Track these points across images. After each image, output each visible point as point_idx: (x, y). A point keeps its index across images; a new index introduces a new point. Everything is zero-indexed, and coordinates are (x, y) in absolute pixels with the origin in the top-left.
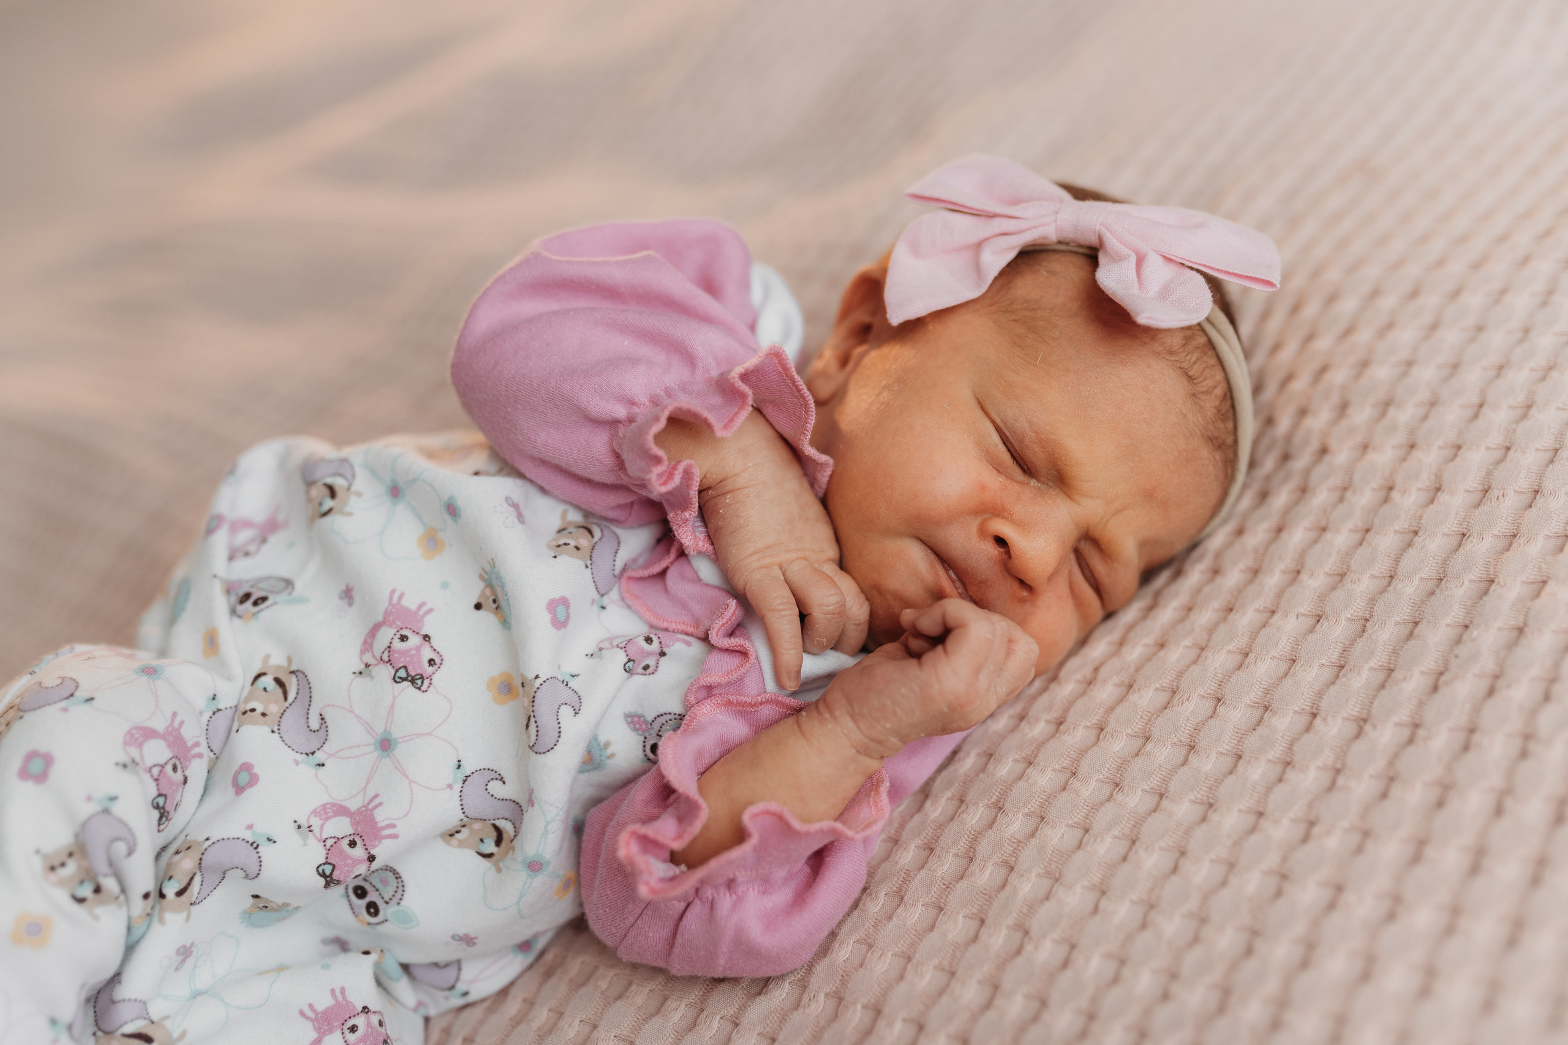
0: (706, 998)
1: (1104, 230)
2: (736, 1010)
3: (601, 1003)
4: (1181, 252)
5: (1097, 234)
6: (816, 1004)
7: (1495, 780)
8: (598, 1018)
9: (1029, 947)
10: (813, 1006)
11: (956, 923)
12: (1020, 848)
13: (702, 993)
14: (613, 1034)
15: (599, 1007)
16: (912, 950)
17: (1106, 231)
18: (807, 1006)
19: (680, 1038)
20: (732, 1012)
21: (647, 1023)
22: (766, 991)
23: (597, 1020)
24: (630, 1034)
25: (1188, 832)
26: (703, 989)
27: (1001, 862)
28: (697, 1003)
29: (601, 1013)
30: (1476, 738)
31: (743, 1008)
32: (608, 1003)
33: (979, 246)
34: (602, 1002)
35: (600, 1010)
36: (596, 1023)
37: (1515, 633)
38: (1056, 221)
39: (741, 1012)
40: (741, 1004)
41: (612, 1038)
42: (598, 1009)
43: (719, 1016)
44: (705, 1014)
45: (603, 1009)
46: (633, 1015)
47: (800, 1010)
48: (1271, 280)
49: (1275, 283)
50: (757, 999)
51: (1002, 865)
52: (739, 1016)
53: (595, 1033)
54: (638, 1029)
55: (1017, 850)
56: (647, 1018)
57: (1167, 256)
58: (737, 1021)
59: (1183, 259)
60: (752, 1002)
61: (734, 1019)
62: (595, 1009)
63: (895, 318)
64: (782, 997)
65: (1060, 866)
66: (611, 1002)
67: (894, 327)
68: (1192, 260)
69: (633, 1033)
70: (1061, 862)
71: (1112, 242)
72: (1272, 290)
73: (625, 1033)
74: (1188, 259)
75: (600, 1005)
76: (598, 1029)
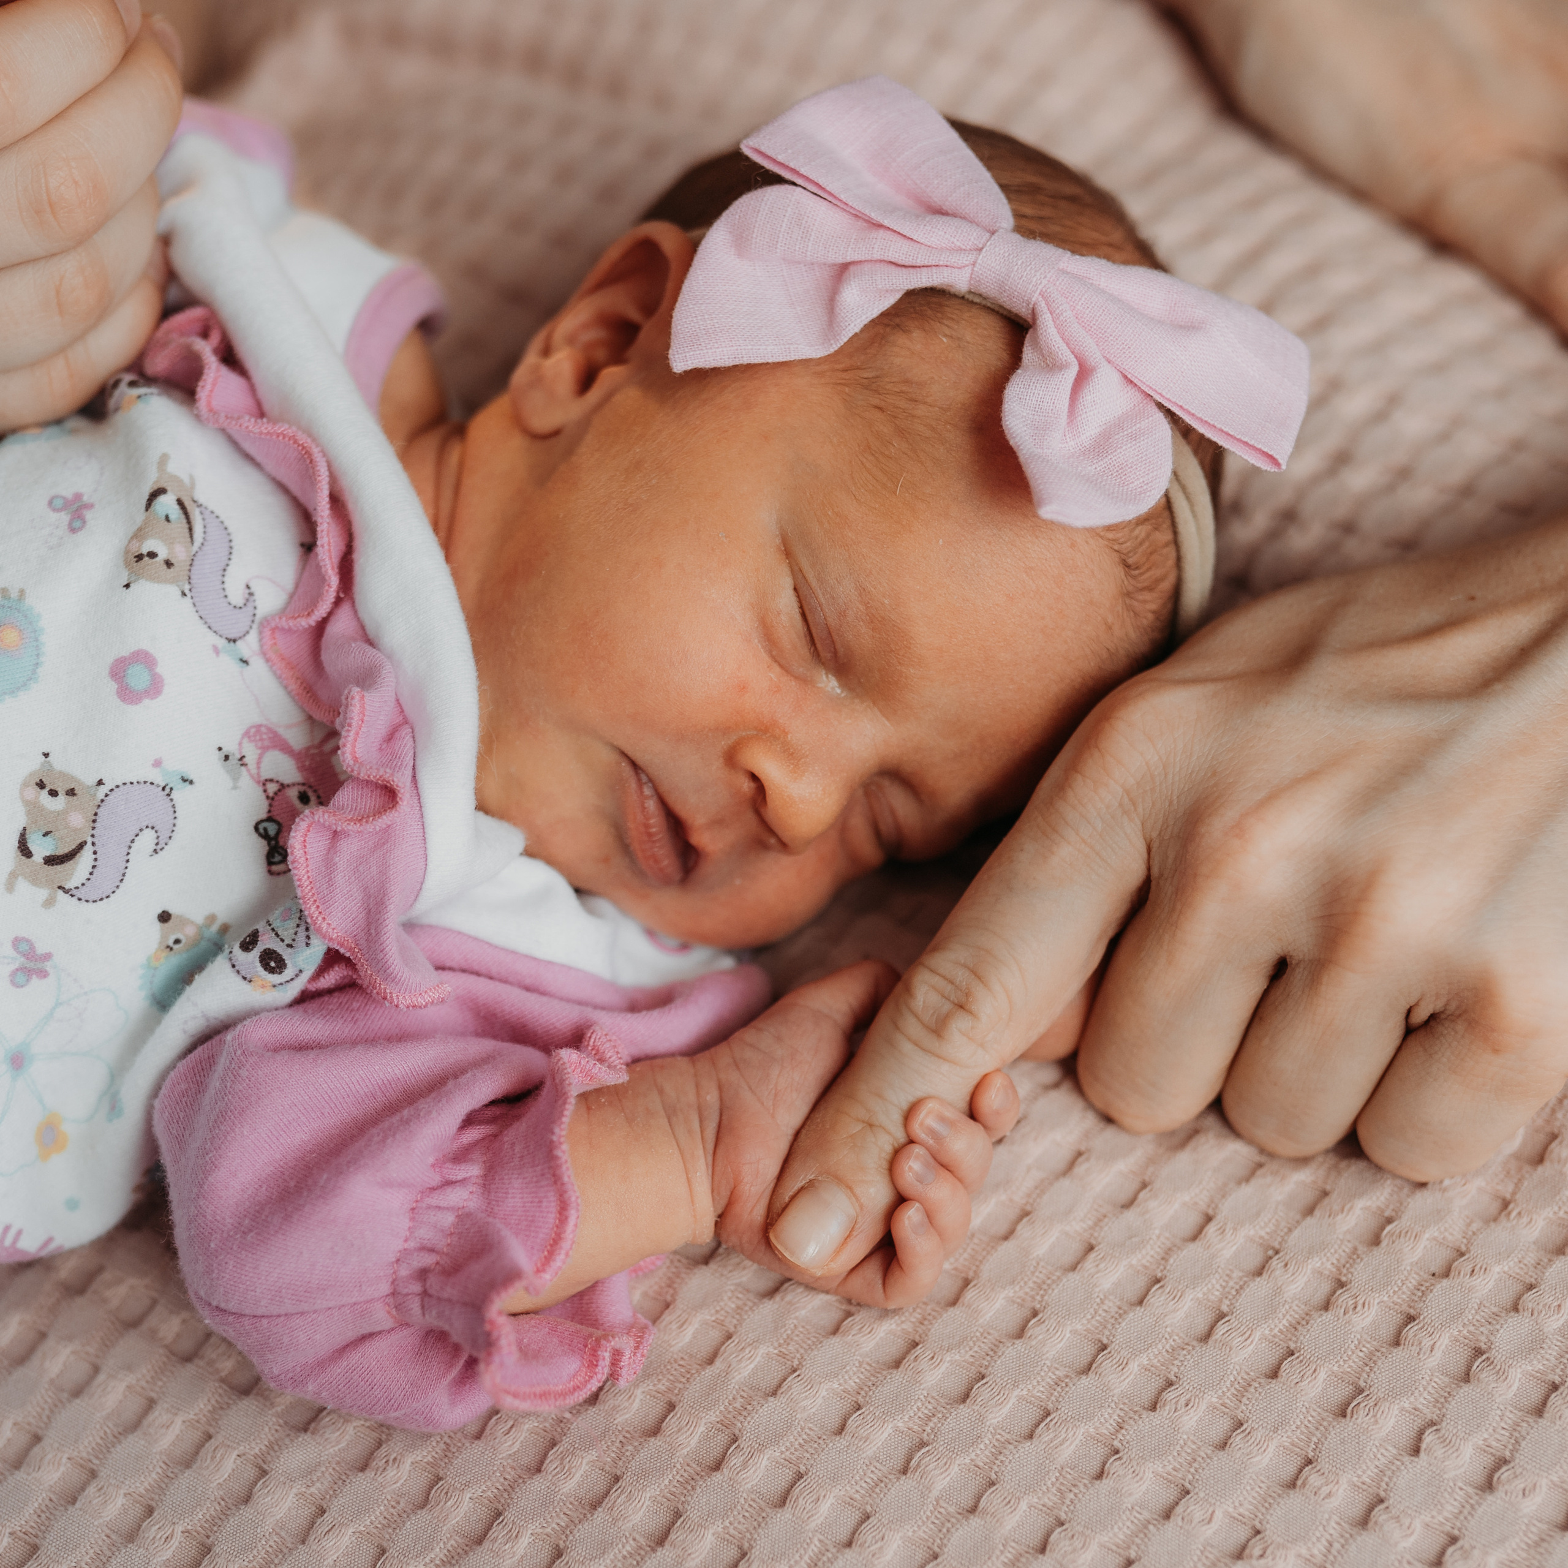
0: (217, 1417)
1: (1042, 307)
2: (264, 1448)
3: (49, 1400)
4: (1152, 378)
5: (1031, 306)
6: (395, 1472)
7: (1422, 1400)
8: (43, 1425)
9: (735, 1460)
10: (391, 1473)
11: (630, 1401)
12: (747, 1308)
13: (210, 1408)
14: (66, 1455)
15: (46, 1407)
16: (559, 1430)
17: (1045, 310)
18: (381, 1469)
19: (172, 1475)
20: (257, 1450)
21: (120, 1442)
22: (315, 1429)
23: (41, 1428)
24: (92, 1458)
25: (995, 1350)
26: (213, 1402)
27: (714, 1321)
28: (202, 1421)
29: (49, 1417)
30: (1411, 1330)
31: (276, 1448)
32: (61, 1402)
33: (842, 271)
34: (50, 1397)
35: (47, 1412)
36: (40, 1432)
37: (1496, 1206)
38: (974, 264)
39: (272, 1453)
40: (272, 1439)
41: (64, 1460)
42: (43, 1409)
43: (236, 1452)
44: (213, 1443)
45: (52, 1411)
46: (98, 1426)
47: (370, 1473)
48: (1275, 456)
49: (1281, 461)
50: (300, 1439)
51: (713, 1326)
52: (269, 1458)
53: (36, 1449)
54: (105, 1451)
55: (742, 1309)
56: (120, 1433)
57: (1129, 376)
58: (265, 1467)
59: (1151, 388)
60: (292, 1441)
61: (260, 1462)
62: (38, 1409)
63: (681, 360)
64: (340, 1446)
65: (802, 1351)
66: (64, 1400)
67: (675, 373)
68: (1164, 394)
69: (97, 1458)
70: (805, 1346)
71: (1048, 329)
72: (1273, 470)
73: (84, 1455)
74: (1160, 391)
75: (46, 1402)
76: (42, 1444)
